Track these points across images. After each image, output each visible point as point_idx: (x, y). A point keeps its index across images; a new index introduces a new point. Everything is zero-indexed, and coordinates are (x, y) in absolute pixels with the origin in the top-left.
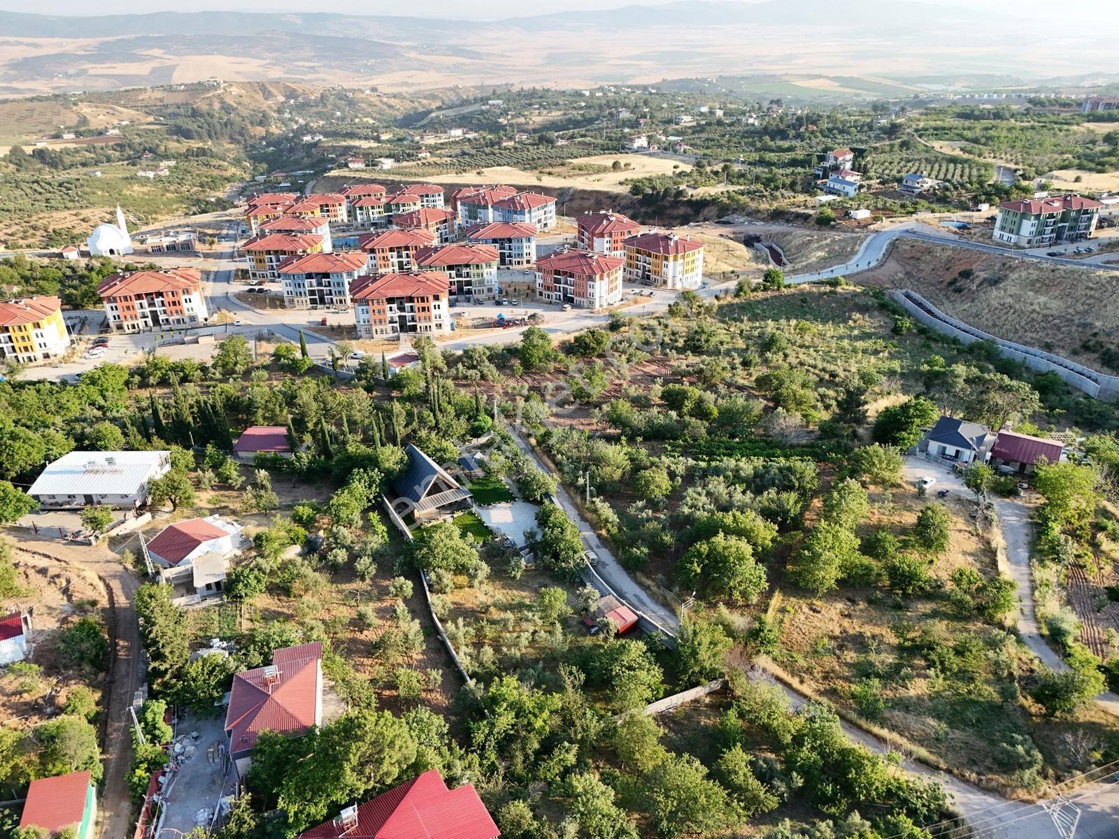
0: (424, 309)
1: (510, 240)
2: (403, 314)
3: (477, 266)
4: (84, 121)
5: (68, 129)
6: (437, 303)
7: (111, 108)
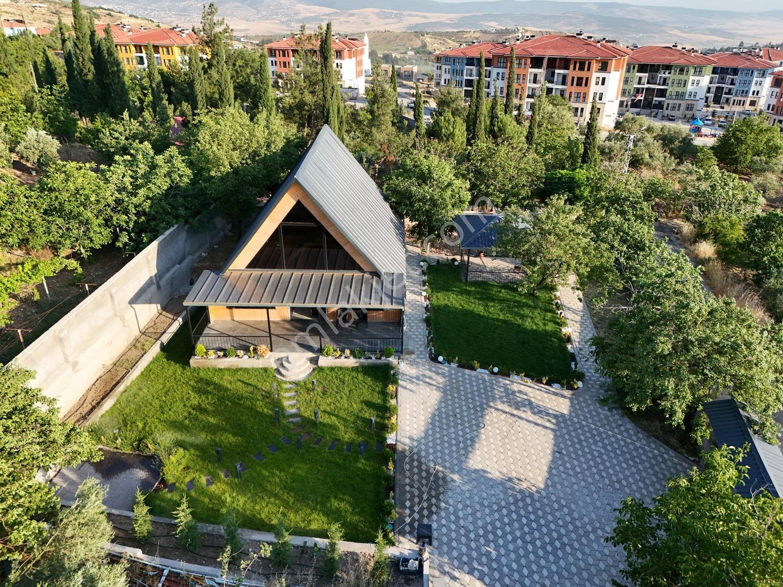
0: (580, 80)
1: (735, 71)
2: (550, 85)
3: (682, 70)
4: (424, 46)
5: (413, 49)
6: (602, 75)
7: (444, 40)
